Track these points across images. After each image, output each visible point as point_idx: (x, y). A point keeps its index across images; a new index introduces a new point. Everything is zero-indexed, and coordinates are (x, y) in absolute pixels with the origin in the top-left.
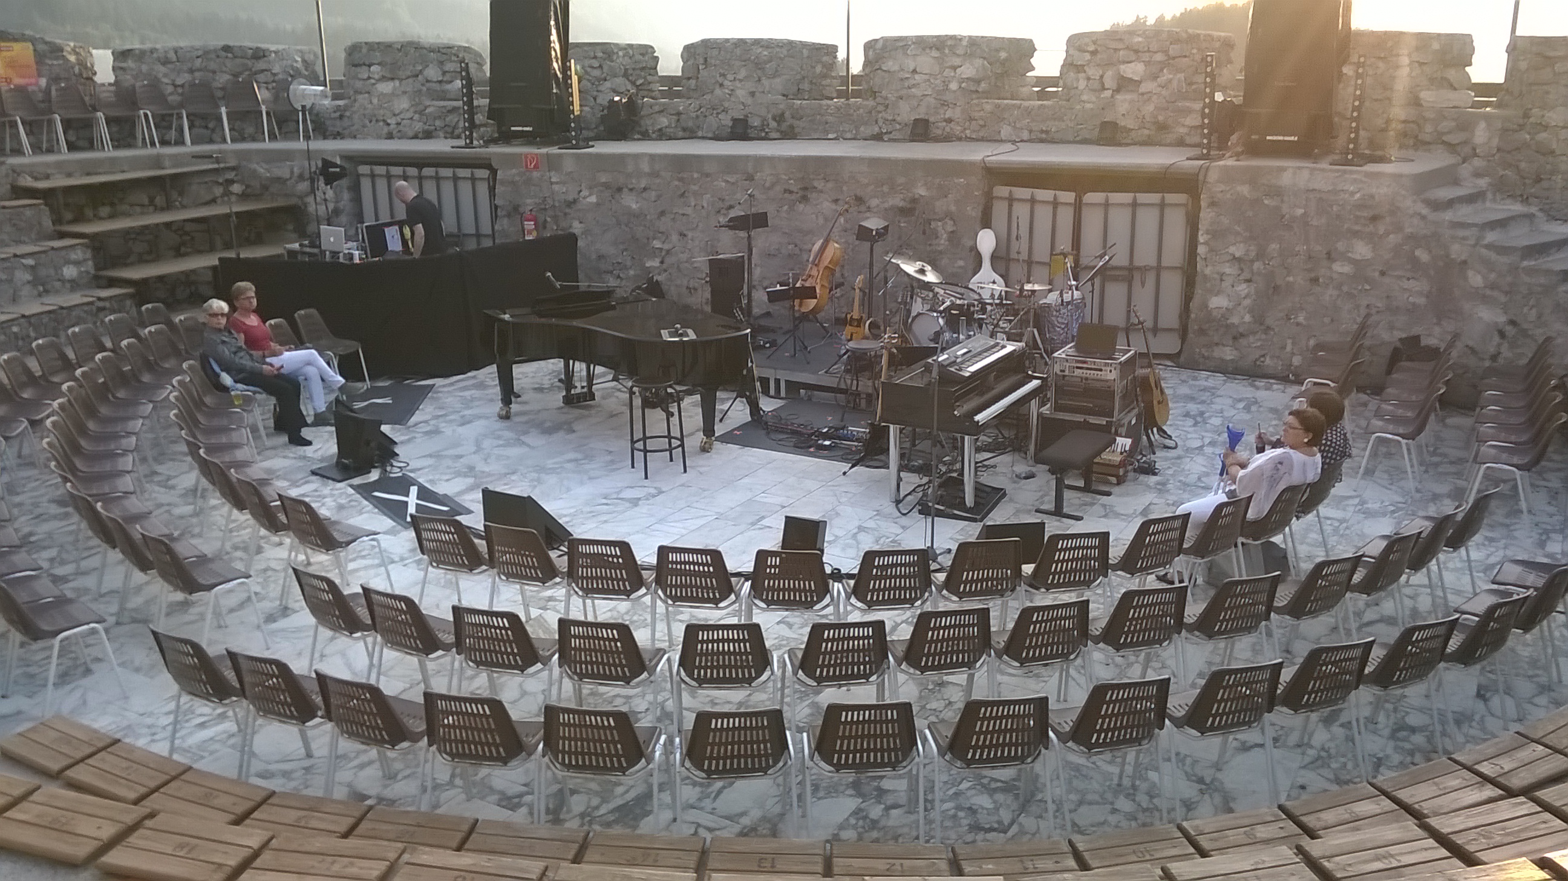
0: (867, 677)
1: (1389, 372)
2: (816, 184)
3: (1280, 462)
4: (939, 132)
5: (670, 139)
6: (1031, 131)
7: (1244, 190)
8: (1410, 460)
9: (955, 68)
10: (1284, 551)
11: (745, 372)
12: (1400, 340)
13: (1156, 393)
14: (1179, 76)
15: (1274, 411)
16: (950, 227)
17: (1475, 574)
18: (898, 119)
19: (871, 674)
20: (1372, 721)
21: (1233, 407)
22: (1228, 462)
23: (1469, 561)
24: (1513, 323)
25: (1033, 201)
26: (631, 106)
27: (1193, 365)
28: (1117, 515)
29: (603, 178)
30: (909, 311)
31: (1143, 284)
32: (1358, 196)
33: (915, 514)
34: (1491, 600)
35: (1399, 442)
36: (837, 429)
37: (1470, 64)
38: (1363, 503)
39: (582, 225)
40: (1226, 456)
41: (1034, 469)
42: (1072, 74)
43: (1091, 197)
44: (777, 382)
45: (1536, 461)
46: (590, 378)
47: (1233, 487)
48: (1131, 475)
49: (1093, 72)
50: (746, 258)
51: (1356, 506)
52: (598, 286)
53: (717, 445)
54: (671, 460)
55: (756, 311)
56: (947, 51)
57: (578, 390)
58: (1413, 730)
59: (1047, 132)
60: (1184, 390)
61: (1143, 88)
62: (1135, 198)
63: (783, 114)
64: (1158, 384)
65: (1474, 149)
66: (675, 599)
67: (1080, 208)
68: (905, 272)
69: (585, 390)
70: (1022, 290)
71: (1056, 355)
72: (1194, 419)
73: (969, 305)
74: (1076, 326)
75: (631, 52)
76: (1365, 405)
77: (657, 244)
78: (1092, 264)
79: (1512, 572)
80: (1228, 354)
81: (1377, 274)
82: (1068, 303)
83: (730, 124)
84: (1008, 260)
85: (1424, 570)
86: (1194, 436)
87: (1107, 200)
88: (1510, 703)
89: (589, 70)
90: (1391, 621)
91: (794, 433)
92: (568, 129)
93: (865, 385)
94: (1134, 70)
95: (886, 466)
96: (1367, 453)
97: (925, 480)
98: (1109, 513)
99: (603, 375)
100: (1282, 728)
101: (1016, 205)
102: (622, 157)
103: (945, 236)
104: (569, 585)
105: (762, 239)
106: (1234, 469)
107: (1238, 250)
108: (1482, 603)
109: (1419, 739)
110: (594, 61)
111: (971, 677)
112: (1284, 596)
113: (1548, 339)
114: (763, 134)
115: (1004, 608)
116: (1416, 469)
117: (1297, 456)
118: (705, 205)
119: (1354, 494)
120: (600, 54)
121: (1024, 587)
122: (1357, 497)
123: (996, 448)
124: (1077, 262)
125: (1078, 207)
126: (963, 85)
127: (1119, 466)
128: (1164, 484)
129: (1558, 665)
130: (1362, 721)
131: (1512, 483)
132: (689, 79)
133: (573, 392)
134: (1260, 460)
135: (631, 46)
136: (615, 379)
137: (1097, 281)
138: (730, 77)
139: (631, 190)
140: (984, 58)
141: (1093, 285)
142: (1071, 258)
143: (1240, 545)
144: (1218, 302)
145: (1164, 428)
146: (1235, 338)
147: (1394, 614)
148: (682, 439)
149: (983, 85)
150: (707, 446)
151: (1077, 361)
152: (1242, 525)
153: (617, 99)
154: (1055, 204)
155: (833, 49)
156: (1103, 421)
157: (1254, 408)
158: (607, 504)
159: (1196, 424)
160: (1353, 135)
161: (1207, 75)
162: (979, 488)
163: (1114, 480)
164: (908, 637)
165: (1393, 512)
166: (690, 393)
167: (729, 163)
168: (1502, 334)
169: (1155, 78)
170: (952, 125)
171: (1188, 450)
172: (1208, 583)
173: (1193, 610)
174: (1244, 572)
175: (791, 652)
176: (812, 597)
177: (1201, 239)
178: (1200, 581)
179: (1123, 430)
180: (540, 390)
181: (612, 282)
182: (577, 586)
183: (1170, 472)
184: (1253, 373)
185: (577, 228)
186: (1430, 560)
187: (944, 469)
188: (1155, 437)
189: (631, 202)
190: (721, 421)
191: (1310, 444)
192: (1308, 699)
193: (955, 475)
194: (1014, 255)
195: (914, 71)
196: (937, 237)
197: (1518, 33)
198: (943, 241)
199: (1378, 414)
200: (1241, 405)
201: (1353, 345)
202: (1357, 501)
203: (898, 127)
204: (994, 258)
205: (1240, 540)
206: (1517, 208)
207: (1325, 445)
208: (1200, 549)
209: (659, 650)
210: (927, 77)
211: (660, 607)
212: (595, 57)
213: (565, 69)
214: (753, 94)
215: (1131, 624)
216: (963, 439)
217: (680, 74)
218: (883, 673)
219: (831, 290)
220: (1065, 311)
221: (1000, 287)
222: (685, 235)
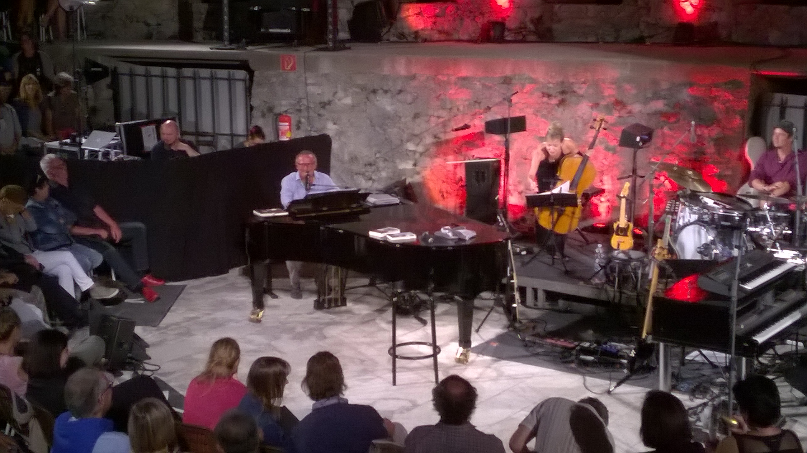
11: (504, 281)
18: (661, 22)
25: (805, 109)
29: (359, 80)
36: (599, 344)
39: (335, 126)
44: (535, 290)
46: (342, 283)
50: (503, 162)
53: (473, 356)
63: (541, 17)
69: (337, 294)
77: (411, 146)
92: (325, 32)
101: (788, 113)
114: (520, 37)
150: (463, 356)
181: (364, 185)
185: (331, 129)
189: (386, 105)
190: (478, 331)
203: (660, 30)
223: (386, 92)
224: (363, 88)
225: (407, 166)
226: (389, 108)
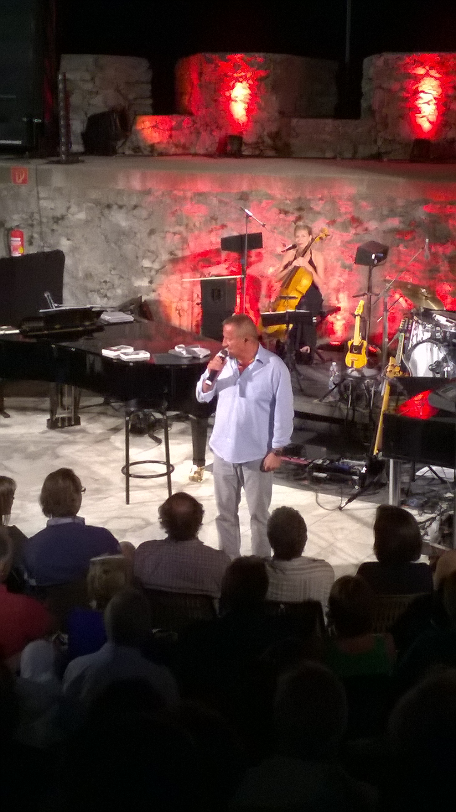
4: (441, 153)
16: (450, 253)
18: (398, 138)
36: (332, 461)
39: (69, 243)
52: (85, 305)
56: (450, 70)
69: (70, 414)
77: (146, 263)
83: (224, 140)
92: (58, 144)
110: (86, 74)
114: (258, 153)
120: (92, 68)
133: (57, 416)
138: (225, 93)
150: (196, 475)
166: (178, 419)
181: (99, 303)
185: (64, 245)
189: (121, 220)
198: (444, 267)
203: (398, 146)
212: (88, 71)
214: (248, 110)
223: (121, 207)
224: (97, 203)
225: (144, 283)
226: (124, 224)
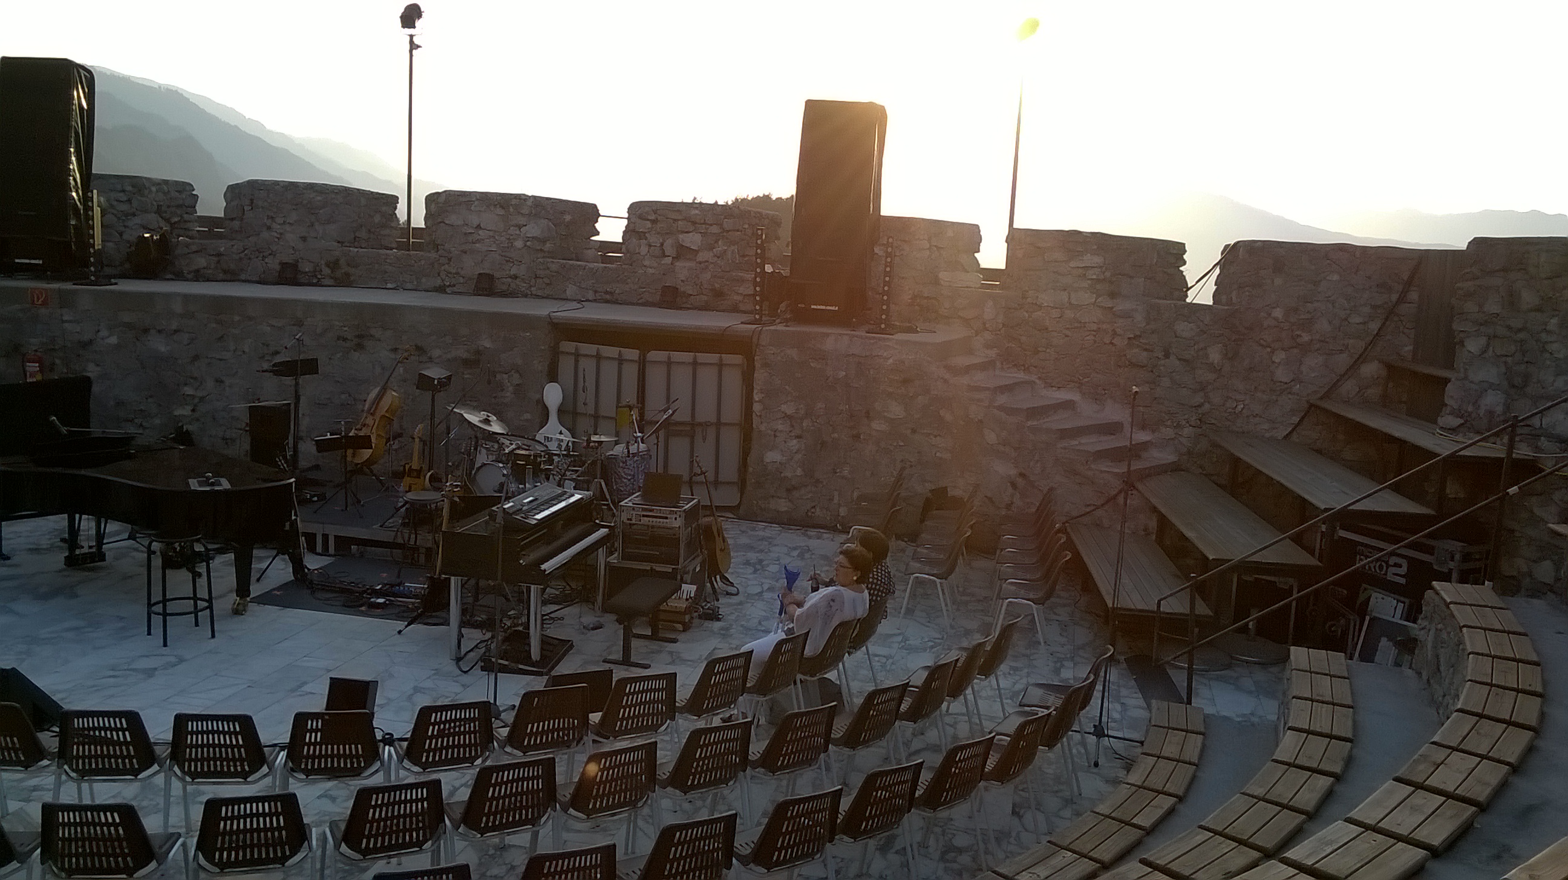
0: (420, 844)
1: (922, 521)
2: (373, 332)
3: (832, 600)
4: (504, 288)
5: (208, 280)
6: (596, 292)
7: (793, 353)
8: (945, 600)
9: (520, 227)
10: (839, 687)
11: (287, 527)
12: (932, 491)
13: (719, 540)
14: (733, 248)
15: (825, 558)
16: (516, 379)
17: (1005, 701)
18: (462, 273)
19: (426, 841)
20: (923, 845)
21: (788, 554)
22: (786, 601)
23: (999, 688)
24: (1022, 475)
25: (598, 357)
26: (164, 244)
27: (752, 517)
28: (684, 661)
29: (127, 317)
30: (472, 462)
31: (704, 439)
32: (891, 361)
33: (477, 671)
34: (1017, 721)
35: (935, 581)
36: (392, 586)
37: (978, 251)
38: (906, 639)
39: (99, 369)
40: (784, 596)
41: (602, 620)
42: (634, 240)
43: (654, 355)
44: (325, 537)
45: (1049, 595)
46: (100, 537)
47: (791, 626)
48: (696, 621)
49: (654, 239)
50: (292, 406)
51: (900, 643)
52: (115, 432)
53: (252, 607)
54: (197, 625)
55: (303, 463)
56: (511, 210)
57: (86, 550)
58: (960, 851)
59: (611, 293)
60: (744, 540)
61: (701, 257)
62: (695, 358)
63: (338, 260)
64: (720, 532)
65: (984, 324)
66: (194, 775)
67: (644, 366)
68: (470, 422)
69: (94, 550)
70: (589, 441)
71: (622, 503)
72: (754, 567)
73: (535, 456)
74: (641, 477)
75: (165, 188)
76: (903, 551)
77: (188, 391)
78: (654, 419)
79: (1036, 695)
80: (782, 505)
81: (909, 431)
82: (634, 455)
83: (278, 267)
84: (575, 414)
85: (962, 697)
86: (755, 582)
87: (669, 358)
88: (1040, 817)
89: (115, 203)
90: (935, 748)
91: (343, 591)
92: (87, 265)
93: (425, 538)
94: (692, 240)
95: (446, 623)
96: (907, 595)
97: (489, 635)
98: (676, 658)
99: (117, 533)
100: (843, 860)
101: (582, 361)
102: (151, 296)
103: (511, 389)
104: (60, 766)
105: (310, 386)
106: (792, 608)
107: (789, 409)
108: (1012, 725)
109: (965, 859)
110: (122, 194)
111: (535, 836)
112: (840, 727)
113: (1051, 489)
114: (315, 281)
115: (571, 763)
116: (950, 608)
117: (847, 593)
118: (247, 350)
119: (899, 631)
120: (129, 188)
121: (591, 736)
122: (899, 634)
123: (564, 600)
124: (642, 415)
125: (643, 365)
126: (528, 243)
127: (685, 613)
128: (727, 629)
129: (1077, 780)
130: (915, 847)
131: (1030, 618)
132: (232, 219)
133: (78, 552)
134: (814, 598)
135: (166, 182)
136: (131, 537)
137: (662, 433)
138: (280, 220)
139: (159, 331)
140: (550, 220)
141: (658, 438)
142: (636, 410)
143: (798, 682)
144: (772, 457)
145: (726, 575)
146: (788, 490)
147: (938, 743)
148: (210, 601)
149: (548, 245)
150: (241, 607)
151: (644, 510)
152: (800, 661)
153: (147, 235)
154: (621, 361)
155: (393, 200)
156: (668, 569)
157: (807, 556)
158: (114, 677)
159: (755, 572)
160: (884, 307)
161: (758, 247)
162: (545, 641)
163: (680, 627)
164: (467, 799)
165: (932, 647)
166: (221, 551)
167: (276, 307)
168: (1014, 485)
169: (711, 249)
170: (517, 281)
171: (749, 596)
172: (770, 723)
173: (757, 748)
174: (803, 706)
175: (333, 825)
176: (359, 763)
177: (757, 397)
178: (762, 721)
179: (687, 577)
180: (36, 550)
181: (131, 430)
182: (71, 768)
183: (733, 617)
184: (804, 523)
185: (92, 371)
186: (965, 689)
187: (509, 623)
188: (719, 584)
189: (160, 345)
190: (258, 580)
191: (858, 582)
192: (866, 826)
193: (521, 628)
194: (581, 408)
195: (479, 227)
196: (502, 390)
197: (1015, 226)
198: (508, 395)
199: (916, 557)
200: (795, 553)
201: (892, 494)
202: (900, 638)
203: (462, 280)
204: (561, 411)
205: (799, 677)
206: (1021, 376)
207: (872, 583)
208: (763, 687)
209: (173, 834)
210: (491, 233)
211: (176, 786)
212: (123, 191)
213: (86, 199)
214: (304, 239)
215: (698, 765)
216: (529, 590)
217: (222, 215)
218: (439, 839)
219: (388, 440)
220: (631, 462)
221: (567, 437)
222: (222, 382)
224: (132, 327)
